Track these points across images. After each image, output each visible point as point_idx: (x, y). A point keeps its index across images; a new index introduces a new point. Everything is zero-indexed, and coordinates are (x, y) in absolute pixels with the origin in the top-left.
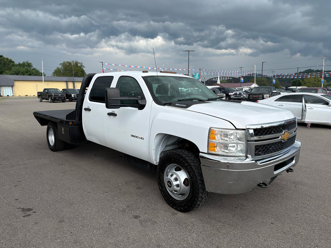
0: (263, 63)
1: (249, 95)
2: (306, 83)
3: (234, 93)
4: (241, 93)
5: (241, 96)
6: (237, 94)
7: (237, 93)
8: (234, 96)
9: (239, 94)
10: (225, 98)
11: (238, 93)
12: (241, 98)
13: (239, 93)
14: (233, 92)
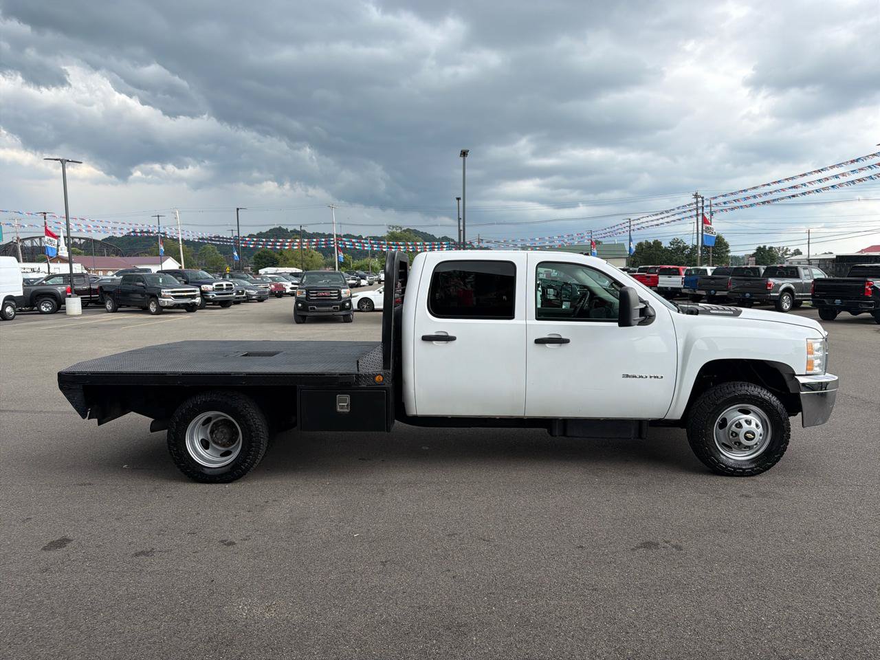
0: (238, 209)
1: (308, 292)
2: (288, 260)
3: (215, 284)
4: (231, 285)
5: (232, 294)
6: (223, 289)
7: (222, 285)
8: (217, 294)
9: (227, 289)
10: (199, 298)
11: (225, 287)
12: (231, 297)
13: (227, 285)
14: (211, 284)
